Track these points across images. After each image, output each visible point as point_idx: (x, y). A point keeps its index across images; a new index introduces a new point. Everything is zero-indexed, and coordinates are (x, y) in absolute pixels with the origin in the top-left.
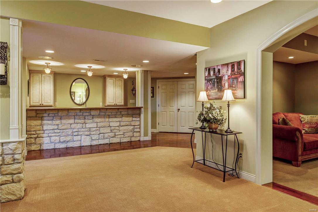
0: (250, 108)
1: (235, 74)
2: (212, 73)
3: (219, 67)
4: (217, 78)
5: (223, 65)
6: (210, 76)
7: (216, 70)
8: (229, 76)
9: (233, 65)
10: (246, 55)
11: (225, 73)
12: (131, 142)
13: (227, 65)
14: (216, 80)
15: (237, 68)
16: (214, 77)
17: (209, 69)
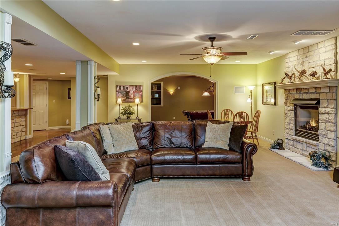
0: (145, 107)
1: (137, 91)
2: (122, 89)
3: (127, 86)
4: (126, 91)
5: (130, 85)
6: (121, 90)
7: (125, 88)
8: (133, 91)
9: (136, 87)
10: (143, 83)
11: (131, 90)
12: (21, 141)
13: (133, 86)
14: (125, 93)
15: (139, 88)
16: (124, 91)
17: (120, 87)
